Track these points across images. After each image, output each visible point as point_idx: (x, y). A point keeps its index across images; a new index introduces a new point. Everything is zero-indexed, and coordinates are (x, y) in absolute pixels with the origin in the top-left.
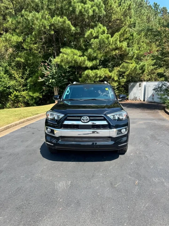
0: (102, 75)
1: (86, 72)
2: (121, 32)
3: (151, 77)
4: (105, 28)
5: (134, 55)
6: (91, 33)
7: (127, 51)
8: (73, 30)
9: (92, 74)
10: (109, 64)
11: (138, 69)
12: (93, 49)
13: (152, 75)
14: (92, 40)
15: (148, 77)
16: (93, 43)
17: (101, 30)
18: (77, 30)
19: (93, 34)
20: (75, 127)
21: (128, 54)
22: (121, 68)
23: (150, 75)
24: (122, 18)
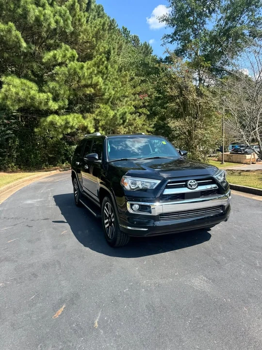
0: (75, 124)
1: (50, 118)
2: (95, 62)
3: (129, 129)
4: (75, 52)
5: (111, 97)
6: (54, 56)
7: (103, 90)
8: (25, 48)
9: (60, 121)
10: (76, 108)
11: (119, 119)
12: (58, 82)
13: (130, 127)
14: (56, 67)
15: (125, 129)
16: (59, 73)
17: (69, 55)
18: (30, 48)
19: (58, 59)
20: (178, 198)
21: (104, 94)
22: (97, 115)
23: (128, 126)
24: (94, 41)
